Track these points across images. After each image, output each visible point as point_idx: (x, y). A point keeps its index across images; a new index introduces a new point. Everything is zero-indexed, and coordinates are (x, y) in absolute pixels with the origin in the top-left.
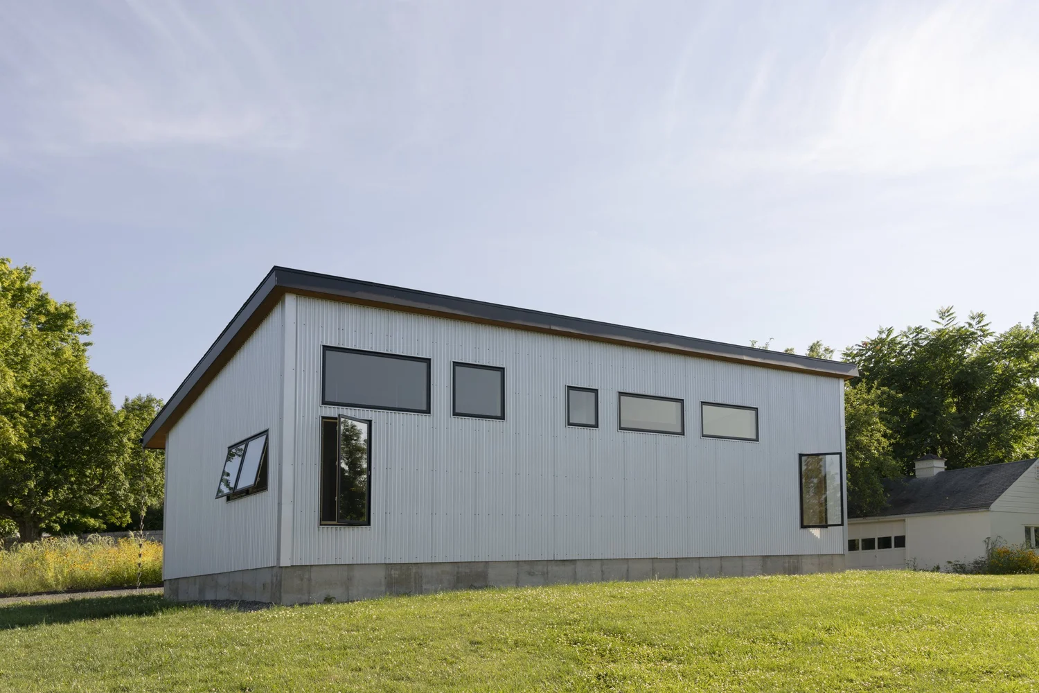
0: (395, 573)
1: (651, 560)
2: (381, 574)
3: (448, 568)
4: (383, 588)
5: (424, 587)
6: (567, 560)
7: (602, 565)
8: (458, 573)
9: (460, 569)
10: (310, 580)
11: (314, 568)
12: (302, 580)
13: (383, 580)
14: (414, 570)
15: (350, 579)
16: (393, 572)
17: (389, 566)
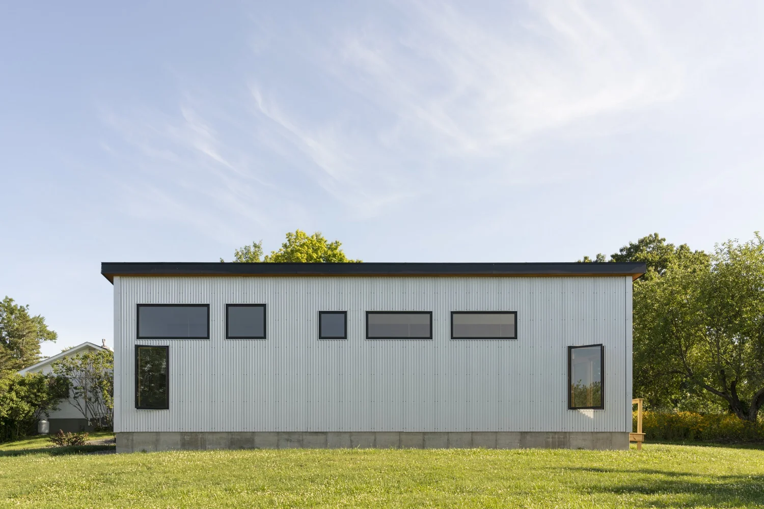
0: (187, 438)
1: (398, 433)
2: (178, 438)
3: (225, 436)
4: (179, 447)
5: (207, 447)
6: (319, 432)
7: (350, 436)
8: (232, 438)
9: (233, 437)
10: (132, 440)
11: (134, 434)
12: (128, 440)
13: (179, 442)
14: (200, 436)
15: (157, 441)
16: (186, 437)
17: (183, 434)
